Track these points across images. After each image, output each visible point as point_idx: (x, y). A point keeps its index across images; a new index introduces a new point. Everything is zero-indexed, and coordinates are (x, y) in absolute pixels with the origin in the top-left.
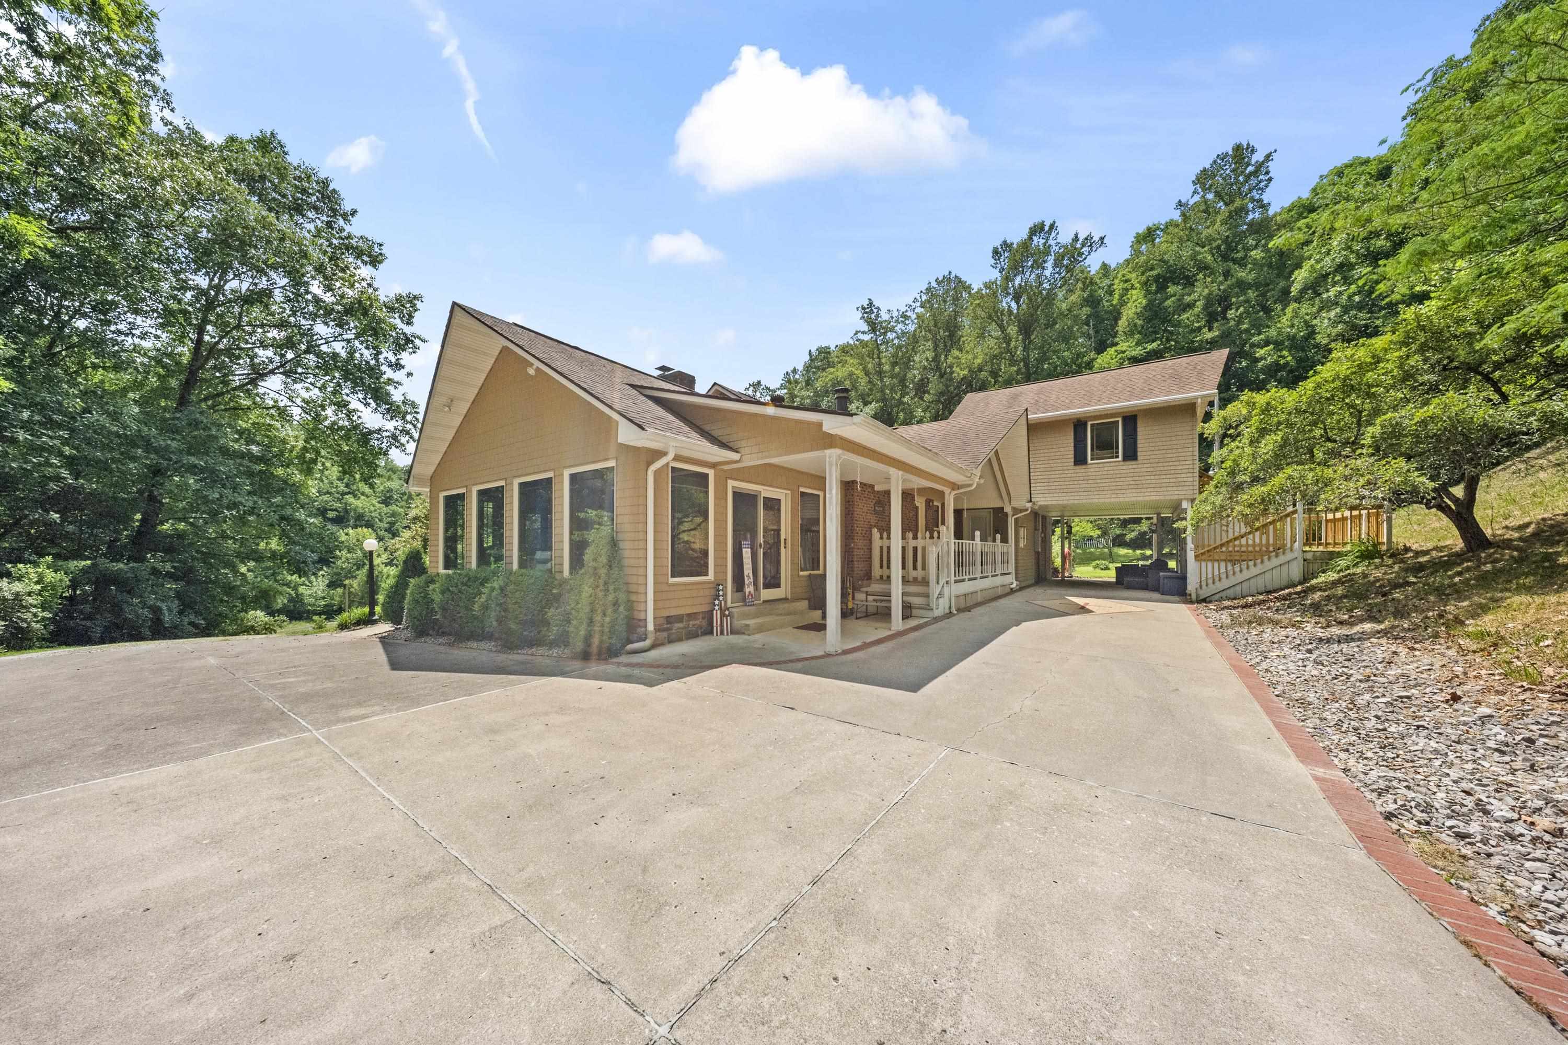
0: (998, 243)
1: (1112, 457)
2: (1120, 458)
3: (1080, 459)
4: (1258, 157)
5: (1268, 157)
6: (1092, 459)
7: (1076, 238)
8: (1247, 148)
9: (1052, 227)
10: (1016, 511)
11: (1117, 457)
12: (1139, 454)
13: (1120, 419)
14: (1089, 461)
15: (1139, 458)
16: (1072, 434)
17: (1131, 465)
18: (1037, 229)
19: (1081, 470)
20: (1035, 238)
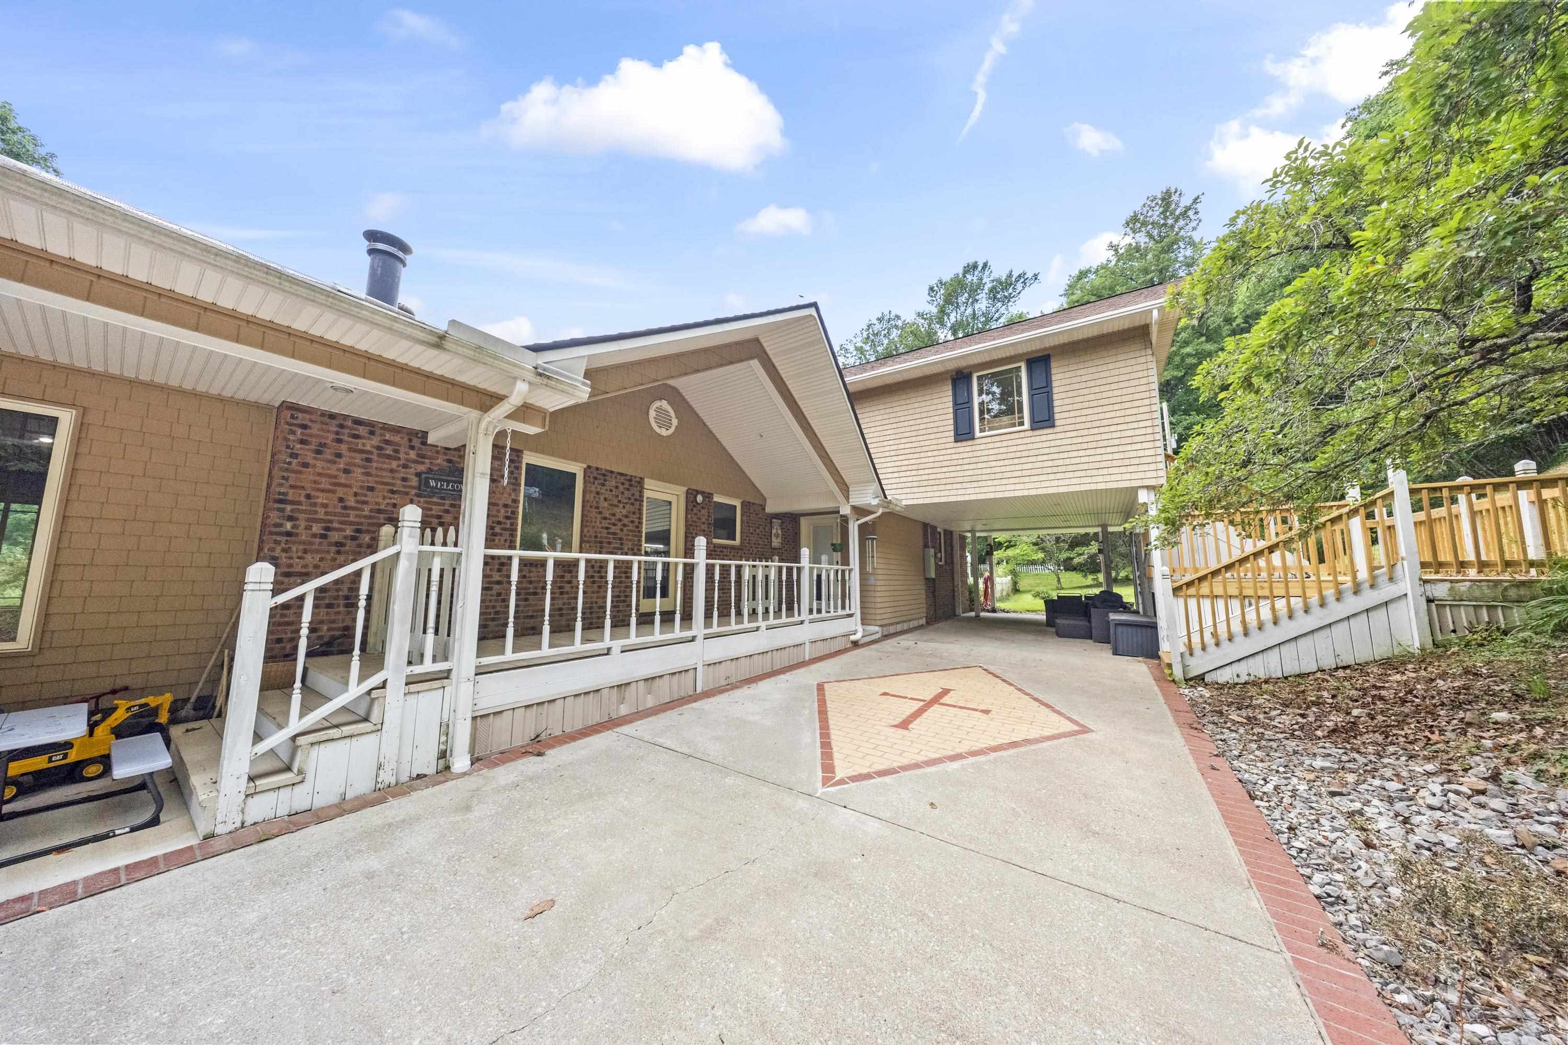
0: (933, 282)
1: (1014, 425)
2: (1027, 425)
3: (963, 433)
4: (1186, 201)
5: (1196, 201)
6: (982, 431)
7: (1010, 275)
8: (1175, 192)
9: (985, 265)
10: (860, 511)
11: (1022, 424)
12: (1057, 416)
13: (1023, 365)
14: (978, 434)
15: (1057, 423)
16: (950, 393)
17: (1045, 435)
18: (971, 268)
19: (965, 447)
20: (968, 276)
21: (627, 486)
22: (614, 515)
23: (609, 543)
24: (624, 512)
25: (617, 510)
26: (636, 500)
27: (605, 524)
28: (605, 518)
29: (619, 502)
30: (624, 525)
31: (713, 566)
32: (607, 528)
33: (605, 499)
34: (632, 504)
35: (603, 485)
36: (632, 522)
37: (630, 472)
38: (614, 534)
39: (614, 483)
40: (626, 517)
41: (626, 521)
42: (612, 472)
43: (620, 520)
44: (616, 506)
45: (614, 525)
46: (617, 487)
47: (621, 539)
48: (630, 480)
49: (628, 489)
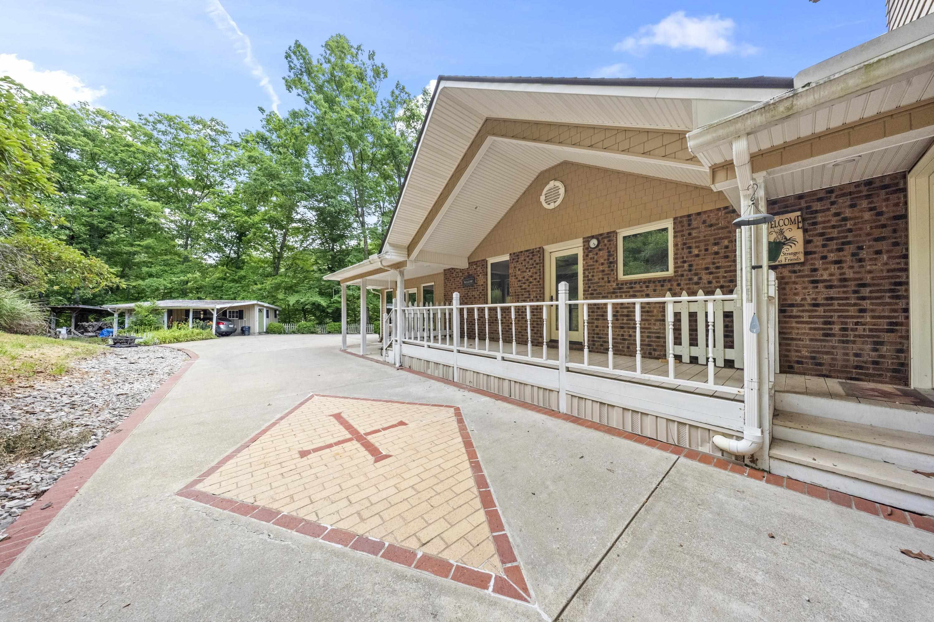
21: (531, 257)
22: (524, 277)
23: (522, 295)
24: (530, 274)
25: (525, 274)
26: (537, 264)
27: (520, 284)
28: (519, 281)
29: (527, 268)
30: (531, 282)
31: (463, 308)
32: (521, 286)
33: (519, 270)
34: (535, 267)
35: (517, 261)
36: (535, 279)
37: (532, 247)
38: (525, 289)
39: (523, 258)
40: (532, 277)
41: (531, 280)
42: (522, 252)
43: (528, 280)
44: (525, 272)
45: (524, 283)
46: (525, 260)
47: (529, 291)
48: (533, 252)
49: (532, 259)
